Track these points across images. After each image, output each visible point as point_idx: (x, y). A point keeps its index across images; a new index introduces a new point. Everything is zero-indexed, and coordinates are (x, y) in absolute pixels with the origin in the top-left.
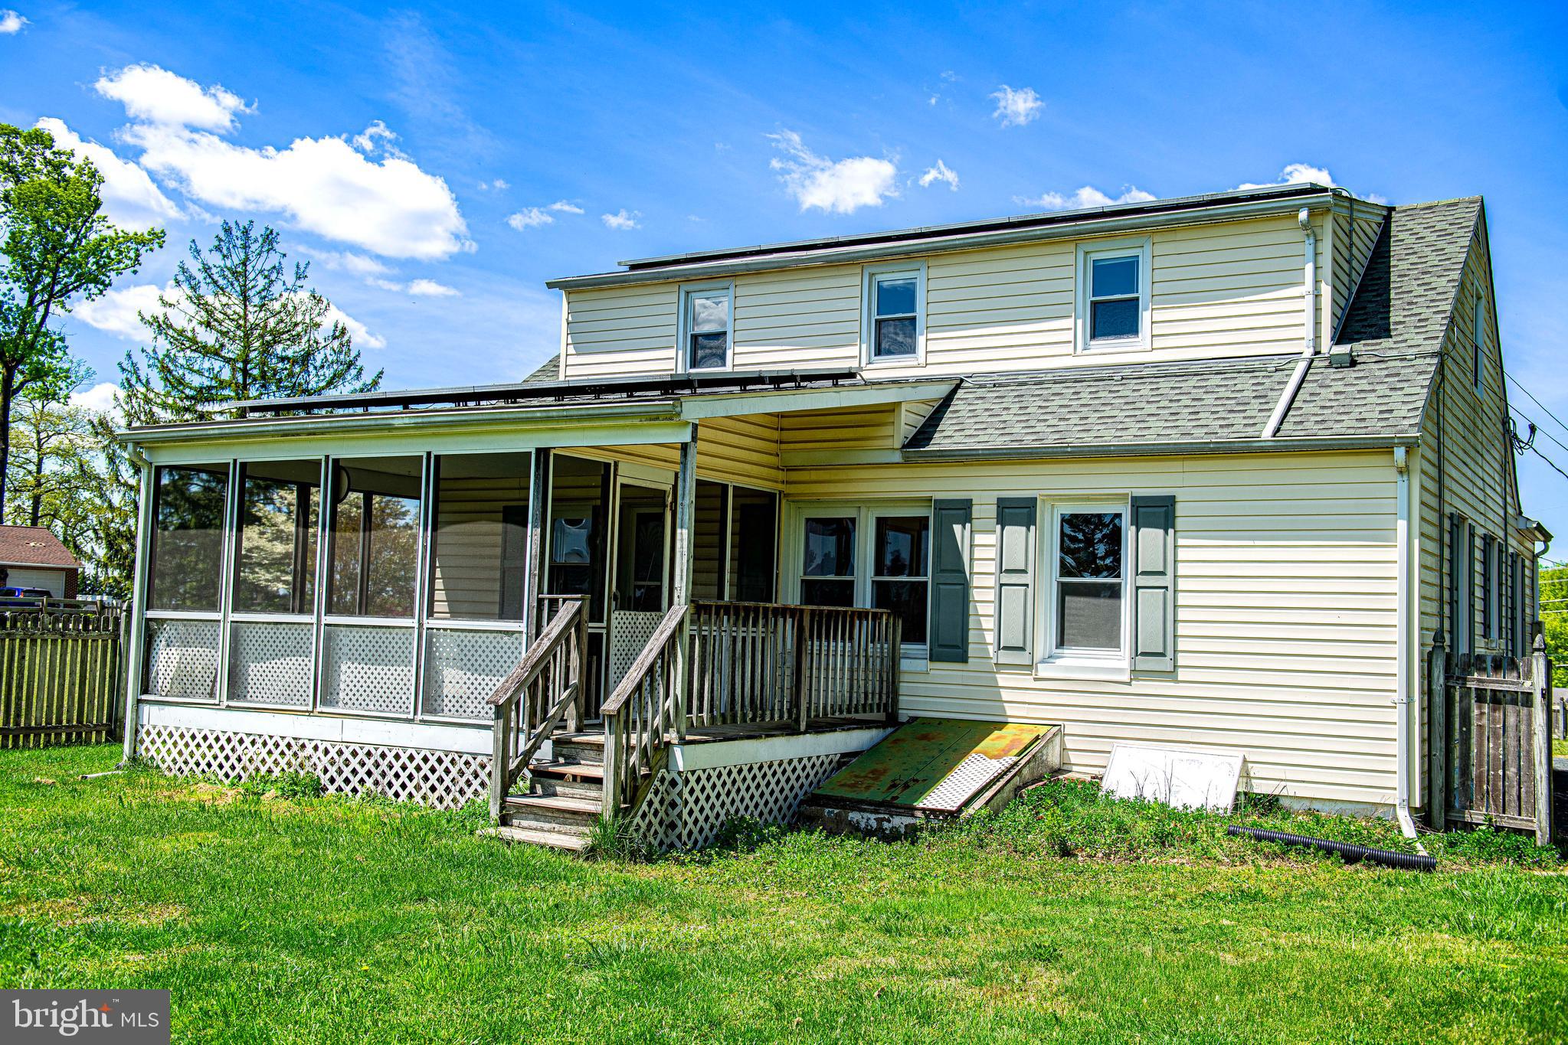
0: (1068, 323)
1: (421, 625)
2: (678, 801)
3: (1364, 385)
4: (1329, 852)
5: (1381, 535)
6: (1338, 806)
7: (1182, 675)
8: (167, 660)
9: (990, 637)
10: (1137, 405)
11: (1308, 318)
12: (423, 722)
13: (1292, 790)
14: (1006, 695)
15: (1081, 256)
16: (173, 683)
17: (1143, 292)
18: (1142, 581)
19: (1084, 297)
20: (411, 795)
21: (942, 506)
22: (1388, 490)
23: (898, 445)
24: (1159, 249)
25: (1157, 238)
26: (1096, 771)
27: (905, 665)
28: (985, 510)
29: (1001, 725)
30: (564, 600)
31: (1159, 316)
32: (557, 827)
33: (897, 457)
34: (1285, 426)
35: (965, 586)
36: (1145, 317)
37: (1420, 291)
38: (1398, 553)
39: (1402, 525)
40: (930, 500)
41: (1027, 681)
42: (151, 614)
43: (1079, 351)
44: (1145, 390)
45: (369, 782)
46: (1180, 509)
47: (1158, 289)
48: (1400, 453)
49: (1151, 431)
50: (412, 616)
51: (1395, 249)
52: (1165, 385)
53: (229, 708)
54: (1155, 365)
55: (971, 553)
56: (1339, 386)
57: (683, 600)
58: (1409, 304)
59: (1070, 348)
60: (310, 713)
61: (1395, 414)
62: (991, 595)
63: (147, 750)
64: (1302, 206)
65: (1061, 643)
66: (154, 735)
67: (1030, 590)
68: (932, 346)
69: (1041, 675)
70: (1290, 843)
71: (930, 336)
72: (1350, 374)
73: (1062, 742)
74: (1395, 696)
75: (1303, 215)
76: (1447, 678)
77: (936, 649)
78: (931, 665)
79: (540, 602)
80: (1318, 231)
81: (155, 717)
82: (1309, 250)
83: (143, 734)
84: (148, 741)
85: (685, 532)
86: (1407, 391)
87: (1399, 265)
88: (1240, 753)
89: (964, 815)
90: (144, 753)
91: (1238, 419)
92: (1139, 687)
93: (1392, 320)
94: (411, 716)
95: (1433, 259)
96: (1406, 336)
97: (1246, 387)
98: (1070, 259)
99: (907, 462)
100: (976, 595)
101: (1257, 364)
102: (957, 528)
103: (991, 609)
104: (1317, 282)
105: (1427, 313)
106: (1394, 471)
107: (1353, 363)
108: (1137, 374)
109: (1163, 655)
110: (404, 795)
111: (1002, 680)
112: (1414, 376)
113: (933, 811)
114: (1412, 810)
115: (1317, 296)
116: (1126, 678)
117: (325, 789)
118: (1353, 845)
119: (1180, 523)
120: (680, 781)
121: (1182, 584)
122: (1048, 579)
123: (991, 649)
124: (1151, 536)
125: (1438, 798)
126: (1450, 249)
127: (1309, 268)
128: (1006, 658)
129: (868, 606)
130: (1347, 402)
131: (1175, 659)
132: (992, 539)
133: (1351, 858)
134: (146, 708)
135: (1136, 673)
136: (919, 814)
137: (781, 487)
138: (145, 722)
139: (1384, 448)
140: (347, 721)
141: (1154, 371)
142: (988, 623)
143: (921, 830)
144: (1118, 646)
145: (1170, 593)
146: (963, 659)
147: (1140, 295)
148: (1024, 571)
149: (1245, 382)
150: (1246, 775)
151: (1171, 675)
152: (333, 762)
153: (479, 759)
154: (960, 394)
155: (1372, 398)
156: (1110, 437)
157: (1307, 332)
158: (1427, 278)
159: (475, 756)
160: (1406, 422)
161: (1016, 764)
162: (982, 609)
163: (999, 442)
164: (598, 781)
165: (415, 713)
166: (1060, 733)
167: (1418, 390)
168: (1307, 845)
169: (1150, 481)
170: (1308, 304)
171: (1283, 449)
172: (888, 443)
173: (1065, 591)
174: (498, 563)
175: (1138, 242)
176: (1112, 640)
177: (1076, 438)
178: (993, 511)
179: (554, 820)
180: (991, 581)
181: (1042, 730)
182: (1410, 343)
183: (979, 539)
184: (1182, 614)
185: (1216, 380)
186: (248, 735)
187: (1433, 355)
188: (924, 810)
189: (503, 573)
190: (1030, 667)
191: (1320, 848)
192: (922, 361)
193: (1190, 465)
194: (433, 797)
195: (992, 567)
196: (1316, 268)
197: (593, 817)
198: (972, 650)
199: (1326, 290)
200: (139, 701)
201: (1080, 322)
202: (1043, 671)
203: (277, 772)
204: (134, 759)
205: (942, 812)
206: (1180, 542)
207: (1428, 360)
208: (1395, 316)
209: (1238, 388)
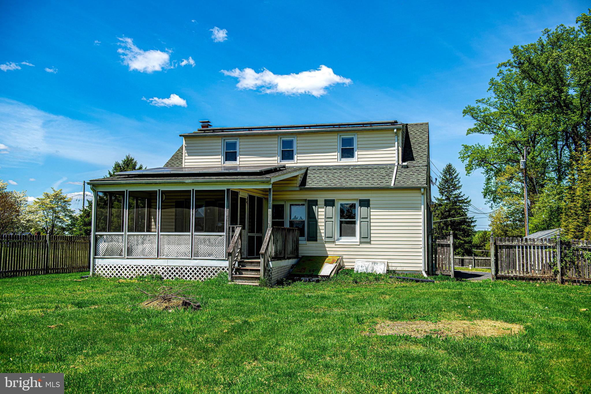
0: (336, 154)
1: (192, 234)
2: (271, 275)
3: (411, 173)
4: (413, 280)
5: (418, 209)
6: (409, 272)
7: (372, 242)
8: (102, 246)
9: (323, 235)
10: (358, 176)
11: (396, 155)
12: (194, 259)
13: (398, 269)
14: (327, 249)
15: (339, 137)
16: (105, 252)
17: (355, 146)
18: (362, 220)
19: (340, 147)
20: (191, 279)
21: (310, 201)
22: (419, 198)
23: (298, 185)
24: (359, 136)
25: (359, 133)
26: (352, 267)
27: (300, 242)
28: (321, 202)
29: (327, 257)
30: (236, 227)
31: (359, 153)
32: (247, 281)
33: (298, 189)
34: (396, 183)
35: (316, 222)
36: (356, 153)
37: (419, 148)
38: (421, 213)
39: (423, 206)
40: (306, 200)
41: (333, 245)
42: (97, 233)
43: (339, 161)
44: (358, 172)
45: (177, 276)
46: (371, 202)
47: (359, 146)
48: (422, 190)
49: (364, 183)
50: (190, 232)
51: (410, 136)
52: (363, 171)
53: (127, 258)
54: (359, 165)
55: (318, 213)
56: (405, 173)
57: (271, 226)
58: (417, 152)
59: (336, 160)
60: (156, 259)
61: (420, 180)
62: (323, 224)
63: (98, 272)
64: (395, 128)
65: (341, 236)
66: (100, 267)
67: (334, 223)
68: (299, 158)
69: (336, 244)
70: (404, 279)
71: (298, 155)
72: (408, 170)
73: (343, 260)
74: (422, 246)
75: (395, 130)
76: (432, 242)
77: (309, 238)
78: (307, 242)
79: (229, 228)
80: (398, 134)
81: (99, 262)
82: (396, 139)
83: (96, 267)
84: (98, 269)
85: (271, 210)
86: (422, 175)
87: (412, 141)
88: (386, 261)
89: (331, 276)
90: (96, 273)
91: (384, 181)
92: (361, 246)
93: (414, 156)
94: (190, 258)
95: (420, 140)
96: (418, 161)
97: (383, 172)
98: (336, 137)
99: (301, 190)
100: (319, 224)
101: (384, 167)
102: (314, 207)
103: (323, 228)
104: (398, 147)
105: (422, 155)
106: (421, 194)
107: (408, 167)
108: (354, 167)
109: (367, 238)
110: (188, 279)
111: (327, 245)
112: (422, 171)
113: (323, 276)
114: (426, 272)
115: (398, 150)
116: (358, 244)
117: (163, 278)
118: (417, 278)
119: (371, 206)
120: (271, 270)
121: (372, 221)
122: (337, 220)
123: (323, 238)
124: (364, 209)
125: (430, 269)
126: (424, 137)
127: (396, 143)
128: (327, 240)
129: (288, 227)
130: (408, 177)
131: (370, 239)
132: (323, 210)
133: (417, 281)
134: (97, 260)
135: (361, 243)
136: (320, 277)
137: (264, 196)
138: (96, 264)
139: (419, 189)
140: (169, 260)
141: (359, 167)
142: (323, 231)
143: (320, 280)
144: (355, 236)
145: (369, 223)
146: (316, 240)
147: (354, 147)
148: (332, 218)
149: (383, 171)
150: (388, 266)
151: (369, 243)
152: (165, 271)
153: (213, 268)
154: (309, 172)
155: (414, 176)
156: (353, 185)
157: (396, 159)
158: (420, 145)
159: (211, 267)
160: (423, 183)
161: (336, 265)
162: (321, 228)
163: (325, 186)
164: (259, 270)
165: (192, 257)
166: (342, 258)
167: (424, 175)
168: (408, 279)
169: (364, 196)
170: (396, 152)
171: (396, 189)
172: (295, 185)
173: (341, 222)
174: (174, 217)
175: (354, 134)
176: (353, 234)
177: (345, 185)
178: (323, 203)
179: (246, 280)
180: (323, 221)
181: (338, 257)
182: (420, 162)
183: (320, 210)
184: (372, 228)
185: (375, 170)
186: (135, 266)
187: (425, 166)
188: (321, 276)
189: (176, 219)
190: (334, 242)
191: (410, 279)
192: (296, 162)
193: (373, 192)
194: (198, 279)
195: (323, 217)
196: (398, 143)
197: (258, 278)
198: (318, 238)
199: (400, 149)
200: (94, 258)
201: (339, 154)
202: (337, 243)
203: (145, 275)
204: (94, 274)
205: (325, 276)
206: (371, 210)
207: (425, 167)
208: (415, 155)
209: (381, 172)
